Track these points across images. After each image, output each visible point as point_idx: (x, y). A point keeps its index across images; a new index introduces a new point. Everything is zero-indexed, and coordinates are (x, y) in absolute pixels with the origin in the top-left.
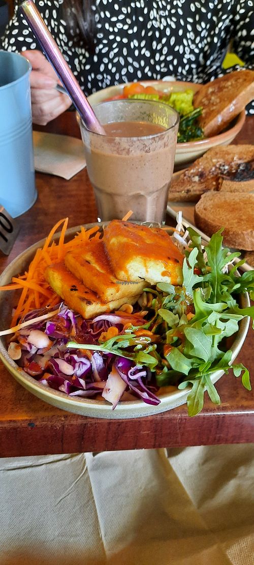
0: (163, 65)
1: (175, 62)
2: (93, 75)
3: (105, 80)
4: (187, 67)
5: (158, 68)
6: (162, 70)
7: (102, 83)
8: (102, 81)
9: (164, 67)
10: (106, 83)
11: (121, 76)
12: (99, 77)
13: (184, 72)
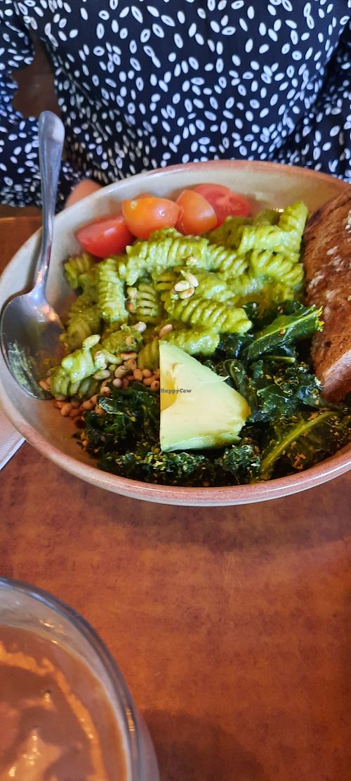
0: (225, 21)
1: (251, 13)
2: (86, 48)
3: (110, 56)
4: (278, 25)
5: (215, 26)
6: (225, 32)
7: (106, 64)
8: (105, 59)
9: (229, 24)
10: (114, 63)
11: (140, 46)
12: (99, 51)
13: (274, 36)
